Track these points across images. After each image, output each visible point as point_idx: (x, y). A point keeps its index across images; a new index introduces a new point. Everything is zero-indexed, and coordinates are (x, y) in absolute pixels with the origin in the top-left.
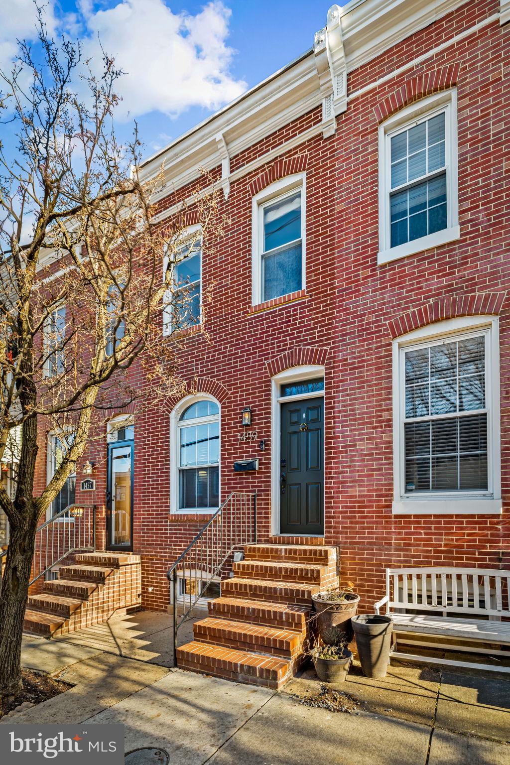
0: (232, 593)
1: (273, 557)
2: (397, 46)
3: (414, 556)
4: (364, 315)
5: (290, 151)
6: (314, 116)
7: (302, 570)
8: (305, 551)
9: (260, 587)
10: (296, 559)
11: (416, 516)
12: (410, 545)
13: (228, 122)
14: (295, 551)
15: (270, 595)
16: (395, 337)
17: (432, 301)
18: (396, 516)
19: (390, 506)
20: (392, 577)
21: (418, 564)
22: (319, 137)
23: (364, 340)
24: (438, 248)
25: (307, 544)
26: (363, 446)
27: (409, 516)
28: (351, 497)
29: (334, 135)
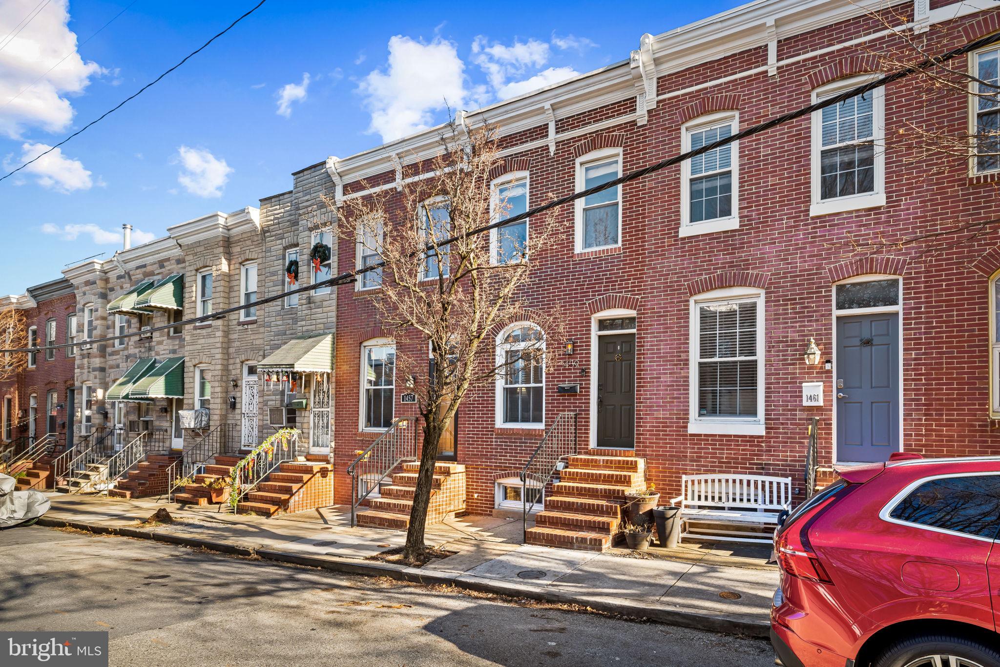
0: (562, 493)
1: (593, 466)
2: (696, 67)
3: (703, 466)
4: (668, 274)
5: (609, 128)
6: (629, 105)
7: (617, 476)
8: (619, 461)
9: (585, 488)
10: (612, 467)
11: (705, 435)
12: (701, 457)
13: (556, 96)
14: (611, 461)
15: (593, 494)
16: (691, 295)
17: (719, 272)
18: (691, 435)
19: (686, 427)
20: (686, 482)
21: (707, 472)
22: (633, 123)
23: (668, 295)
24: (724, 232)
25: (620, 456)
26: (666, 379)
27: (700, 435)
28: (657, 418)
29: (646, 125)
